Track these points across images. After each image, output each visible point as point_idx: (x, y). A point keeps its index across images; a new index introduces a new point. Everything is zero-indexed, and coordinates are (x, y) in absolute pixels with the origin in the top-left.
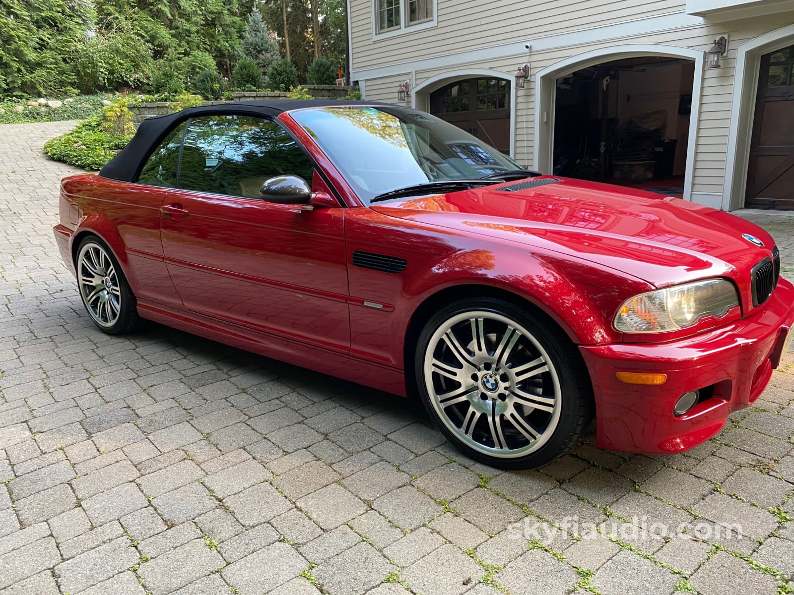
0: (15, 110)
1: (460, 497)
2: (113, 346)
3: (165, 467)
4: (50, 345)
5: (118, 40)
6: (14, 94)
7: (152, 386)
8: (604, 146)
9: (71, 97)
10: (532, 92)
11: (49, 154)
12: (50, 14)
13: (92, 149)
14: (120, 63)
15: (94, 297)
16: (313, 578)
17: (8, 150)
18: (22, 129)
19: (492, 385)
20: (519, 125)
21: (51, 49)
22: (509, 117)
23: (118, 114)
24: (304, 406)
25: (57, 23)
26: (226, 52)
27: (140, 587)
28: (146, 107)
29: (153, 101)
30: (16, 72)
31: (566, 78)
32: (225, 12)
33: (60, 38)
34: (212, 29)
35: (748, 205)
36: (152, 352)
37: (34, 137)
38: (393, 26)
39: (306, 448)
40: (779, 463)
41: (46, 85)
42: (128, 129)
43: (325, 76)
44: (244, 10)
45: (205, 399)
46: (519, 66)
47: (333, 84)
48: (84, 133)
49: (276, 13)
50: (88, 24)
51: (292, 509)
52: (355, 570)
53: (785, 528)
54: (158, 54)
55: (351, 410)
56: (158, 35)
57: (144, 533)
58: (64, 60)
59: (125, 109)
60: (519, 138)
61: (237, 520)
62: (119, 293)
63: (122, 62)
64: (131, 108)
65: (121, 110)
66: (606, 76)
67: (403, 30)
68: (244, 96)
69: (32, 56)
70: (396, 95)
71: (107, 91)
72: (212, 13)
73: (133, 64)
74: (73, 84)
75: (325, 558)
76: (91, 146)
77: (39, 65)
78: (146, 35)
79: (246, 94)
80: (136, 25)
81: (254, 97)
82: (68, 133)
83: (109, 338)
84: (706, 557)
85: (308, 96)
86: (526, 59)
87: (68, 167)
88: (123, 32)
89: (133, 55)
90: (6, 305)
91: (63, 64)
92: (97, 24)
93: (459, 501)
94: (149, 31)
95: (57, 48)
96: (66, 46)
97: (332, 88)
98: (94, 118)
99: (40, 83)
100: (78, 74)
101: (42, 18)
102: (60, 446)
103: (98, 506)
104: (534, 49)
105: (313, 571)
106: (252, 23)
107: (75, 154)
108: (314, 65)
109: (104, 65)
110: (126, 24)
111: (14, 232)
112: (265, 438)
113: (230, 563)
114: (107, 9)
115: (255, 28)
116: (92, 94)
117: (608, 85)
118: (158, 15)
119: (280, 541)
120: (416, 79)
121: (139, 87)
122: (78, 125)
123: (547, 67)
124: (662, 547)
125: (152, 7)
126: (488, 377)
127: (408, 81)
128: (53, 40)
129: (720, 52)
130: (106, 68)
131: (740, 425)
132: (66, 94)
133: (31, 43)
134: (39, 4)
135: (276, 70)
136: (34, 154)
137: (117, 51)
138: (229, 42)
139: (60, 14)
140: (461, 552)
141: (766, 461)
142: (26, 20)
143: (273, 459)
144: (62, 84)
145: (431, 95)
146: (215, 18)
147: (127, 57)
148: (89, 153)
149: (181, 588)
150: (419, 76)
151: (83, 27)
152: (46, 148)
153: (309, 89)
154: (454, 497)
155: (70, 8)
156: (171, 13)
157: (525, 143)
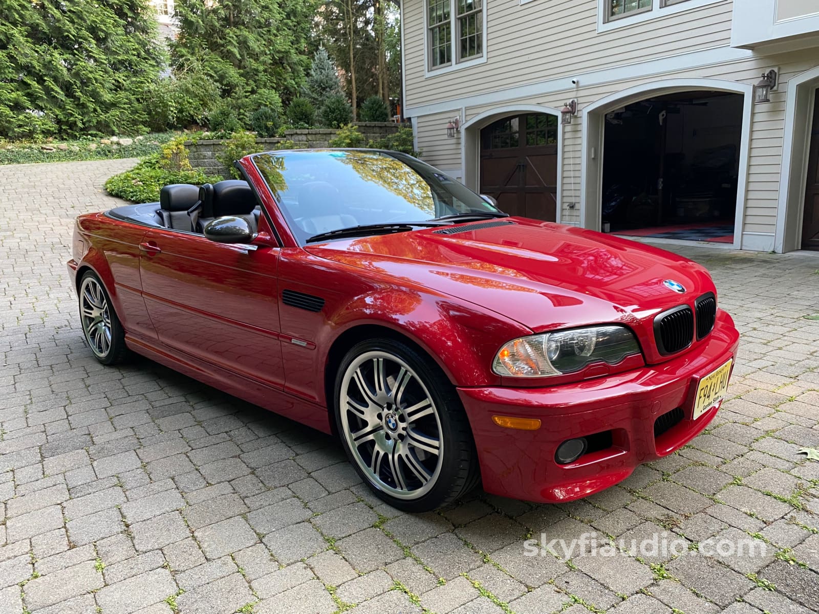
0: (88, 147)
1: (350, 535)
2: (103, 376)
3: (94, 492)
4: (47, 373)
5: (188, 81)
6: (90, 132)
7: (119, 415)
8: (662, 182)
9: (142, 135)
10: (579, 128)
11: (108, 190)
12: (126, 57)
13: (147, 186)
14: (190, 103)
15: (93, 328)
16: (174, 603)
17: (71, 186)
18: (89, 166)
19: (393, 424)
20: (566, 162)
21: (126, 90)
22: (556, 154)
23: (175, 151)
24: (248, 440)
25: (132, 65)
26: (292, 90)
27: (20, 600)
28: (202, 144)
29: (209, 139)
30: (92, 112)
31: (618, 113)
32: (293, 51)
33: (134, 79)
34: (279, 67)
35: (805, 246)
36: (136, 383)
37: (99, 174)
38: (444, 62)
39: (229, 482)
40: (688, 519)
41: (119, 124)
42: (184, 165)
43: (378, 113)
44: (312, 48)
45: (160, 430)
46: (565, 101)
47: (385, 121)
48: (143, 170)
49: (344, 51)
50: (162, 65)
51: (188, 537)
52: (216, 599)
53: (658, 585)
54: (227, 92)
55: (290, 447)
56: (227, 75)
57: (46, 552)
58: (138, 100)
59: (182, 147)
60: (566, 174)
61: (134, 545)
62: (110, 326)
63: (191, 101)
64: (188, 146)
65: (178, 148)
66: (662, 111)
67: (454, 67)
68: (296, 134)
69: (107, 97)
70: (446, 131)
71: (176, 128)
72: (279, 52)
73: (201, 102)
74: (144, 123)
75: (195, 586)
76: (147, 183)
77: (114, 105)
78: (215, 75)
79: (298, 131)
80: (206, 66)
81: (306, 134)
82: (130, 169)
83: (103, 368)
84: (560, 609)
85: (357, 133)
86: (572, 95)
87: (125, 202)
88: (193, 72)
89: (202, 94)
90: (26, 334)
91: (136, 104)
92: (171, 65)
93: (347, 539)
94: (218, 72)
95: (131, 89)
96: (140, 87)
97: (384, 125)
98: (155, 155)
99: (114, 123)
100: (149, 113)
101: (119, 61)
102: (11, 469)
103: (20, 524)
104: (581, 85)
105: (179, 597)
106: (317, 61)
107: (131, 190)
108: (367, 103)
109: (174, 104)
110: (197, 65)
111: (59, 264)
112: (197, 469)
113: (108, 585)
114: (180, 51)
115: (321, 66)
116: (163, 131)
117: (665, 120)
118: (227, 56)
119: (163, 567)
120: (466, 116)
121: (205, 125)
122: (139, 162)
123: (593, 102)
124: (522, 596)
125: (223, 48)
126: (390, 417)
127: (458, 117)
128: (128, 82)
129: (769, 86)
130: (176, 107)
131: (669, 478)
132: (138, 132)
133: (107, 85)
134: (116, 48)
135: (329, 107)
136: (95, 190)
137: (187, 91)
138: (296, 80)
139: (135, 57)
140: (323, 588)
141: (675, 516)
142: (104, 64)
143: (194, 489)
144: (135, 122)
145: (482, 131)
146: (283, 57)
147: (196, 96)
148: (144, 189)
149: (54, 604)
150: (469, 112)
151: (157, 68)
152: (106, 184)
153: (359, 126)
154: (344, 535)
155: (145, 51)
156: (239, 54)
157: (572, 180)
